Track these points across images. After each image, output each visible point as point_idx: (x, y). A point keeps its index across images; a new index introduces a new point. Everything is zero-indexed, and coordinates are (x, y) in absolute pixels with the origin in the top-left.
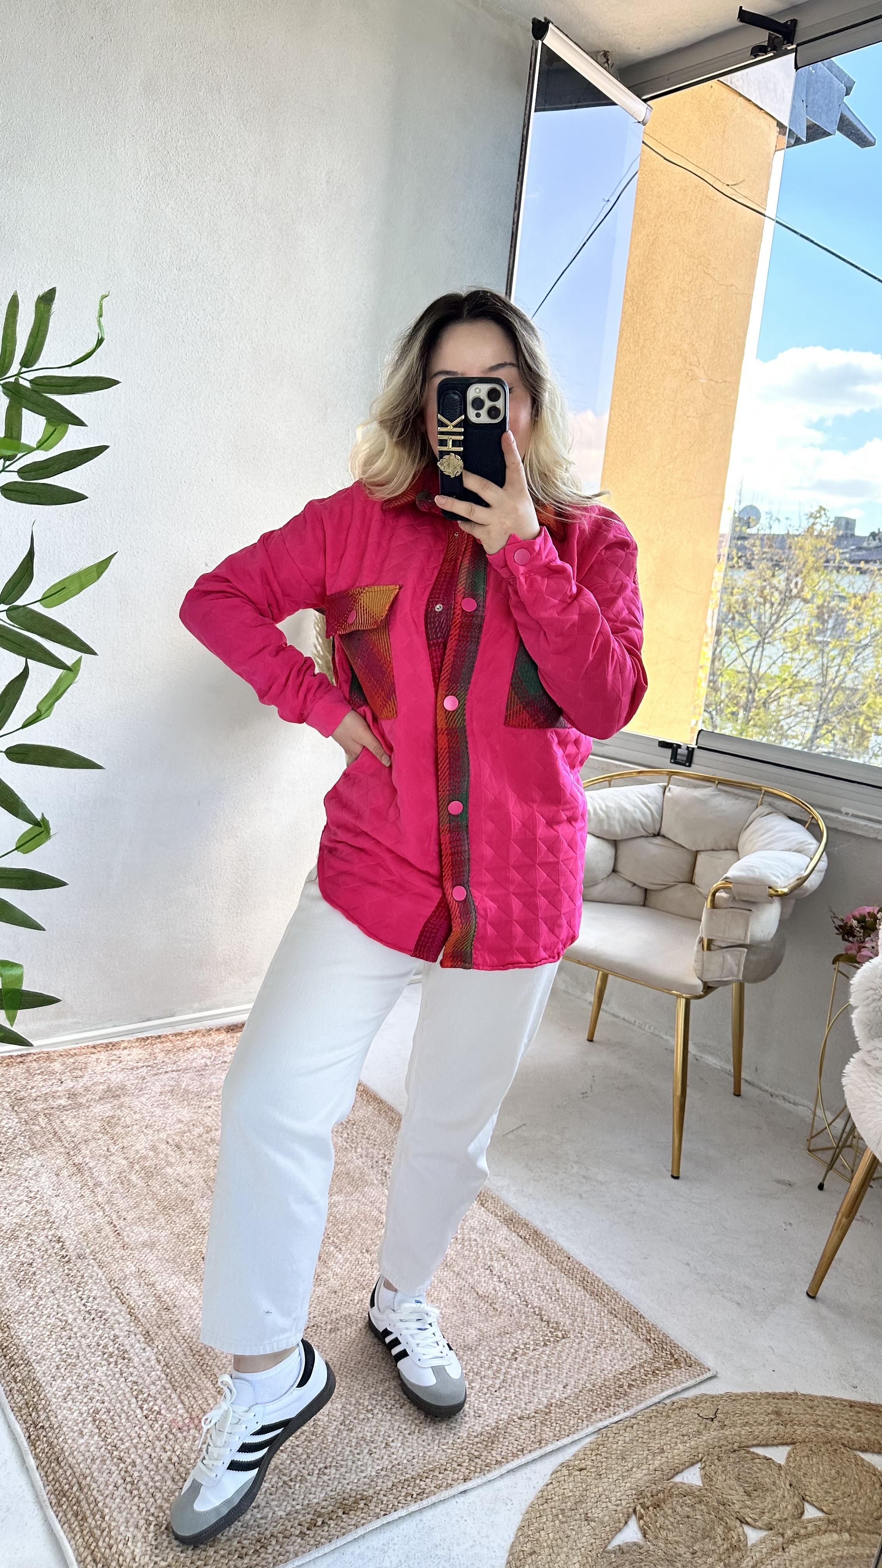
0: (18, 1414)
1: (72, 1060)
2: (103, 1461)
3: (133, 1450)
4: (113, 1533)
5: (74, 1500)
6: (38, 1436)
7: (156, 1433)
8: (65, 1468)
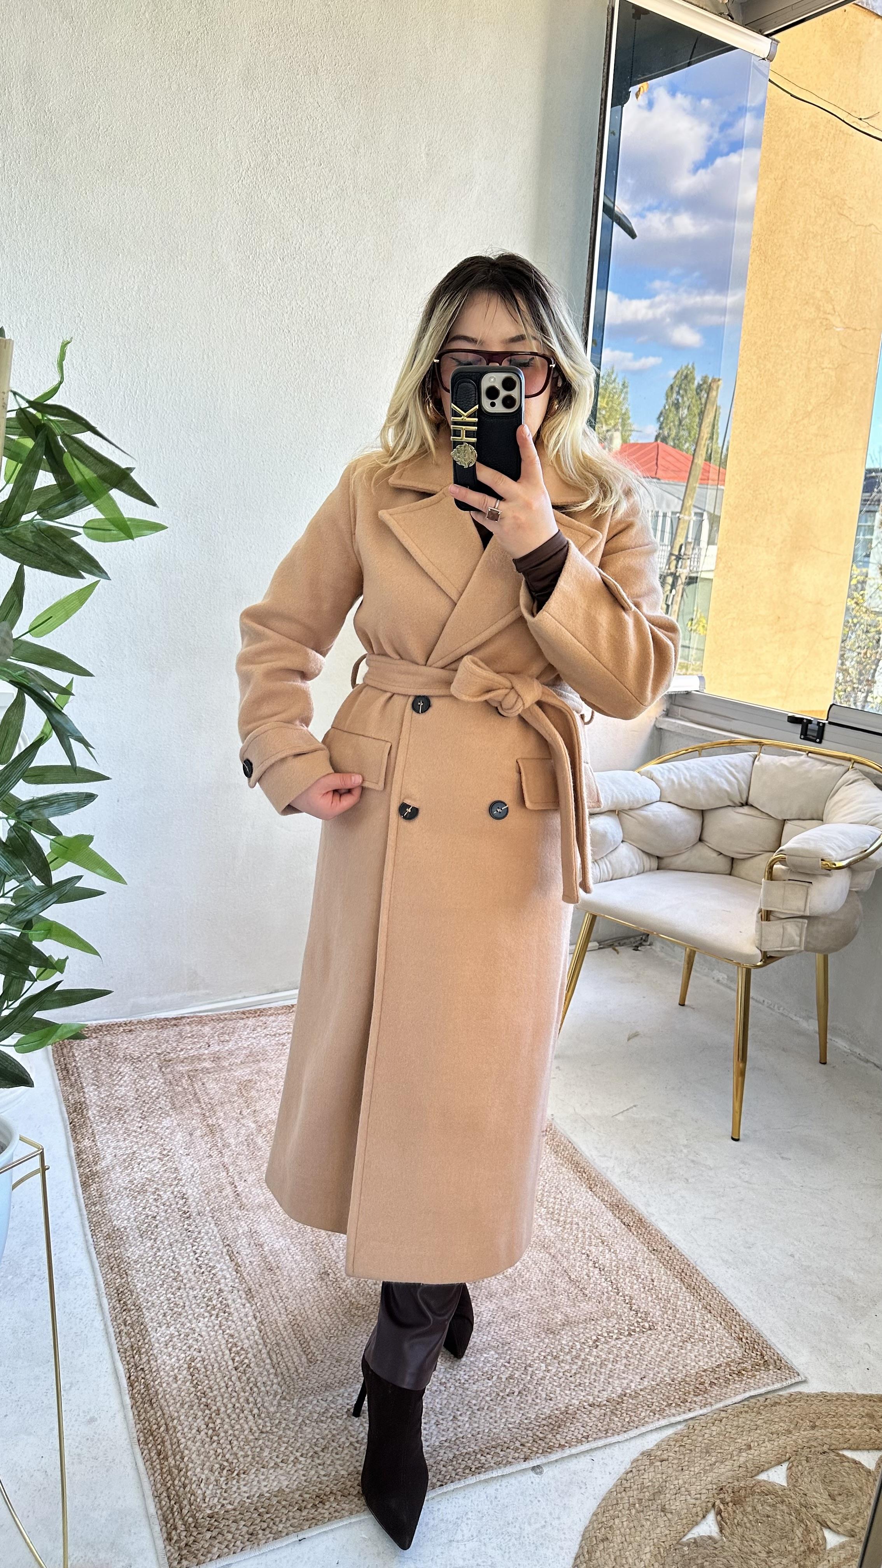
0: (123, 1355)
1: (222, 1025)
2: (191, 1407)
3: (219, 1398)
4: (189, 1474)
5: (160, 1440)
6: (137, 1377)
7: (243, 1384)
8: (156, 1409)
